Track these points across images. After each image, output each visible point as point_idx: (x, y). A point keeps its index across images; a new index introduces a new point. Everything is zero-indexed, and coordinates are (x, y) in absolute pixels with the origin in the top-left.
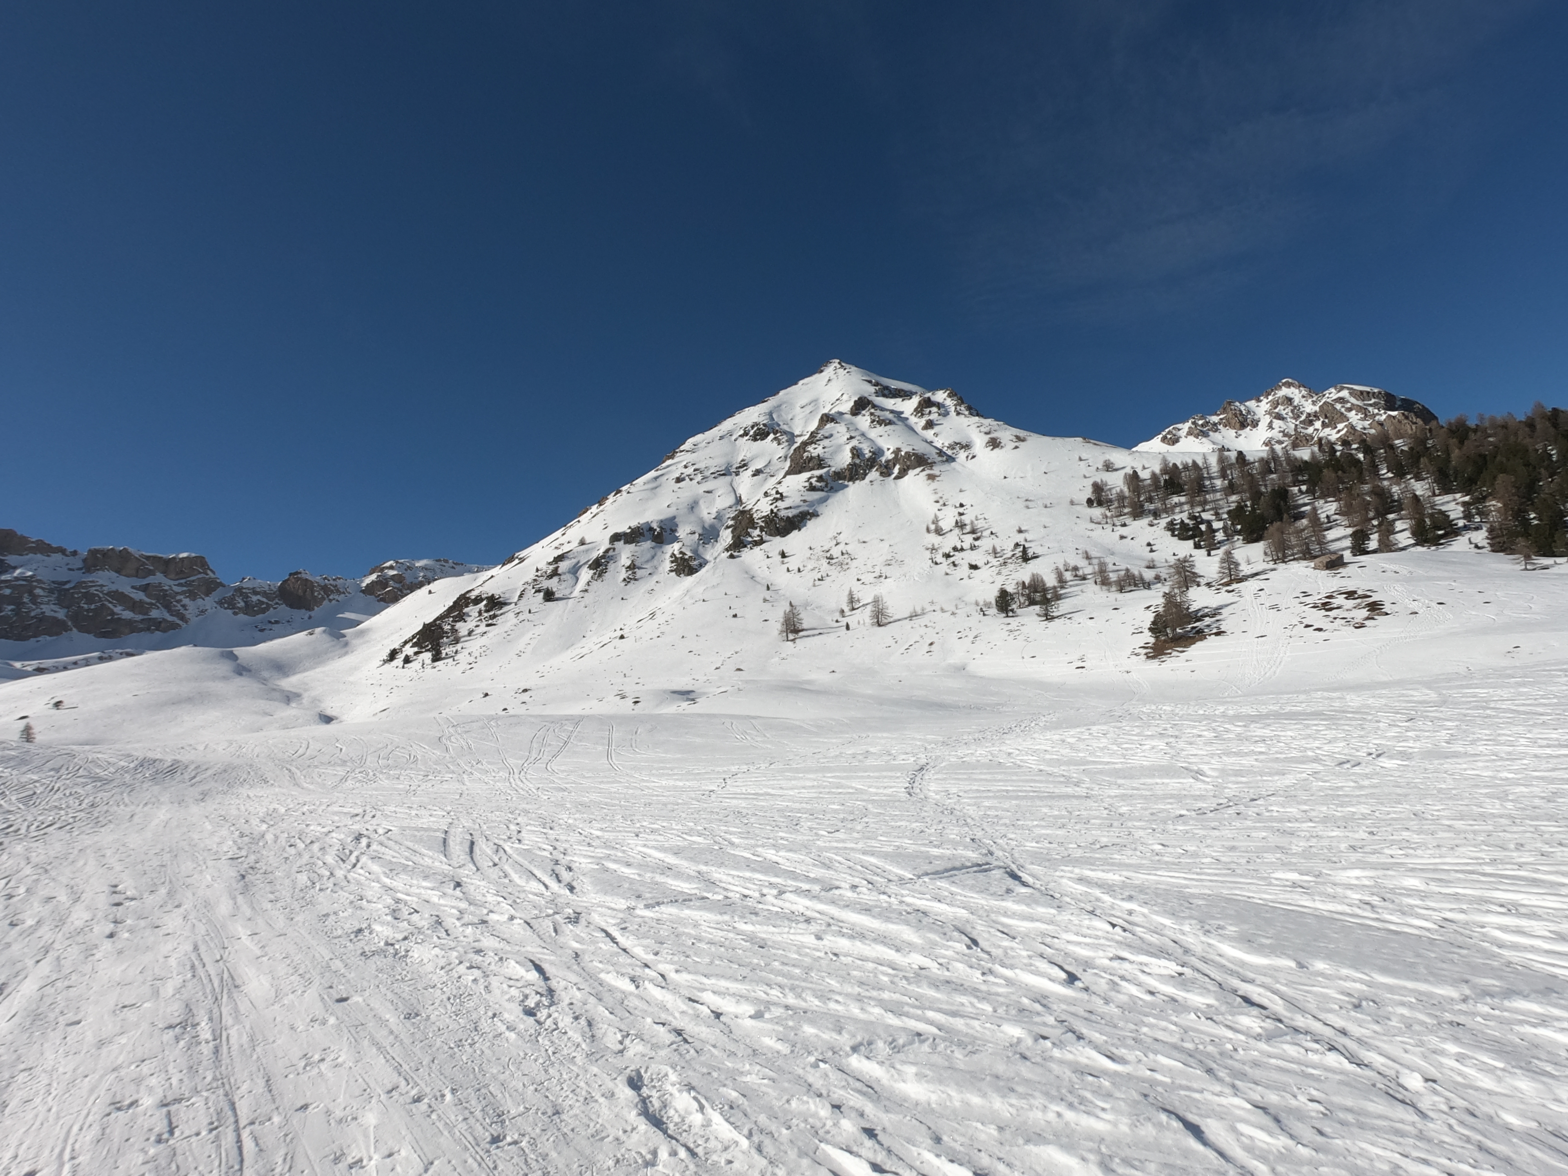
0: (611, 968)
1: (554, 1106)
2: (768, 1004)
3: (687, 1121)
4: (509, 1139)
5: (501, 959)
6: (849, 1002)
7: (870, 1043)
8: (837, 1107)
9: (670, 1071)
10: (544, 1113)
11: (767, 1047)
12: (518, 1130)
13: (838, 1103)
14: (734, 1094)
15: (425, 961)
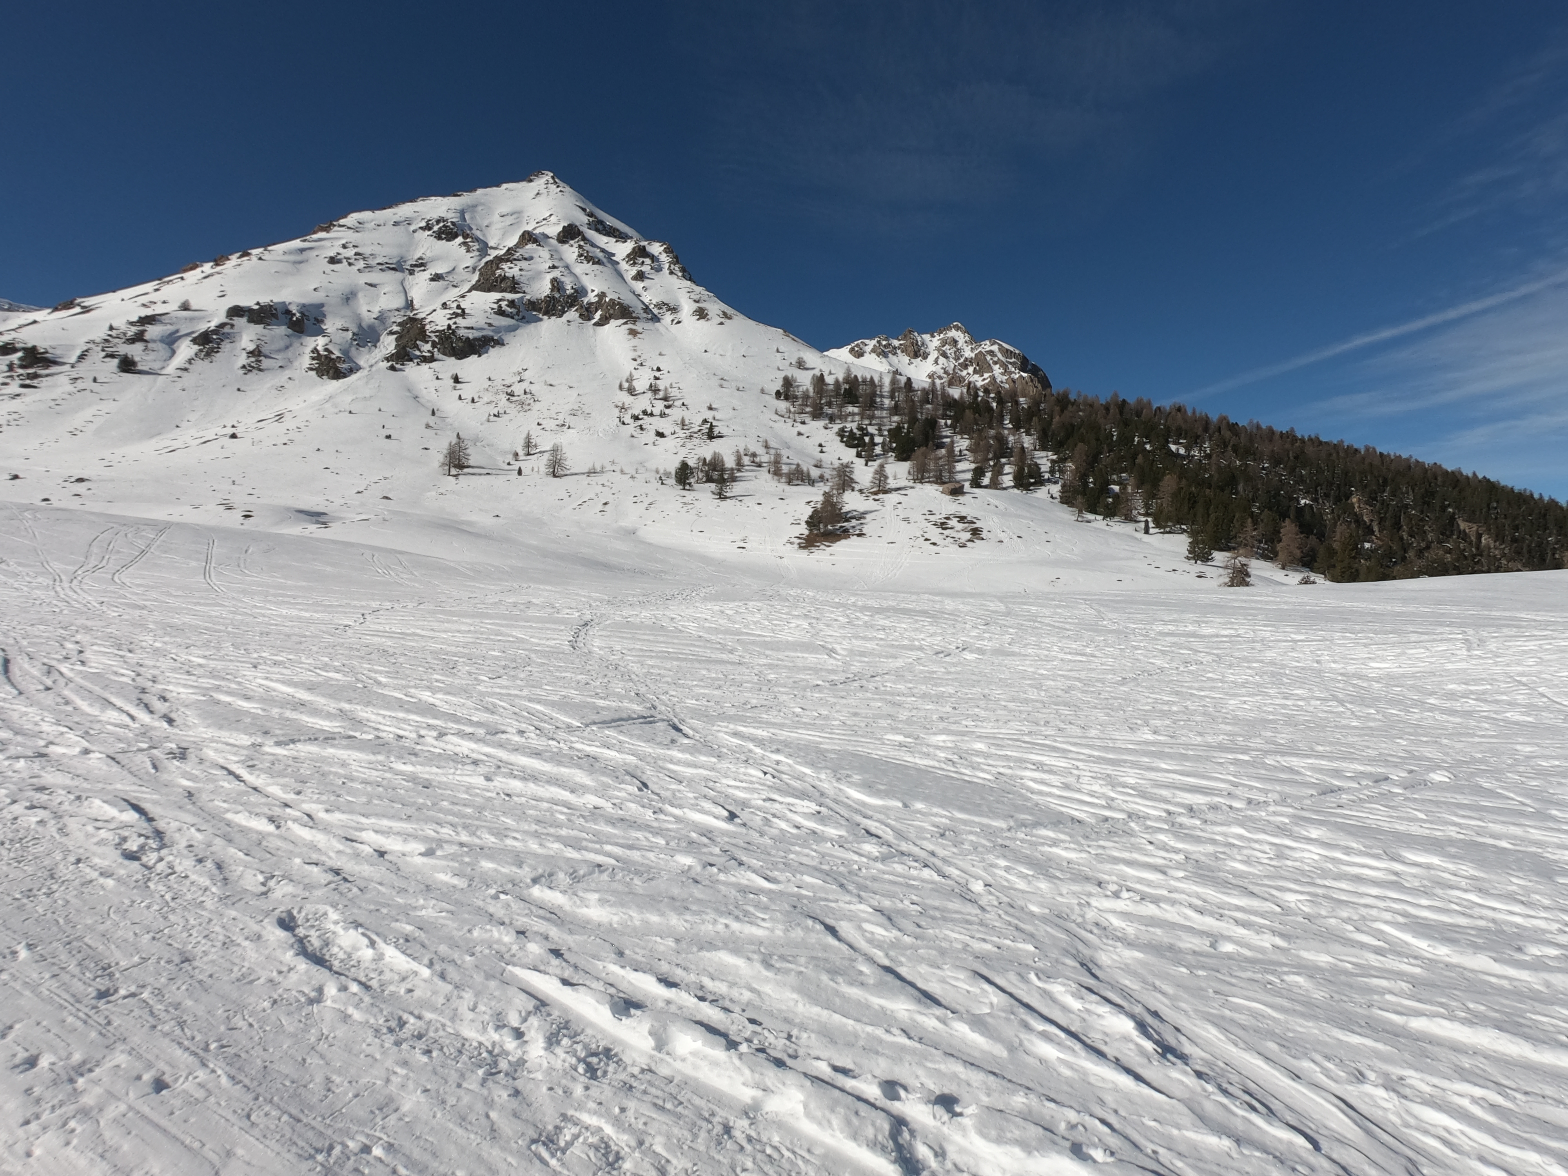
0: (240, 808)
1: (181, 953)
2: (440, 843)
3: (354, 957)
4: (122, 992)
5: (79, 798)
6: (527, 838)
7: (551, 875)
8: (521, 933)
9: (330, 911)
10: (169, 962)
11: (441, 882)
12: (135, 981)
13: (522, 929)
14: (409, 928)
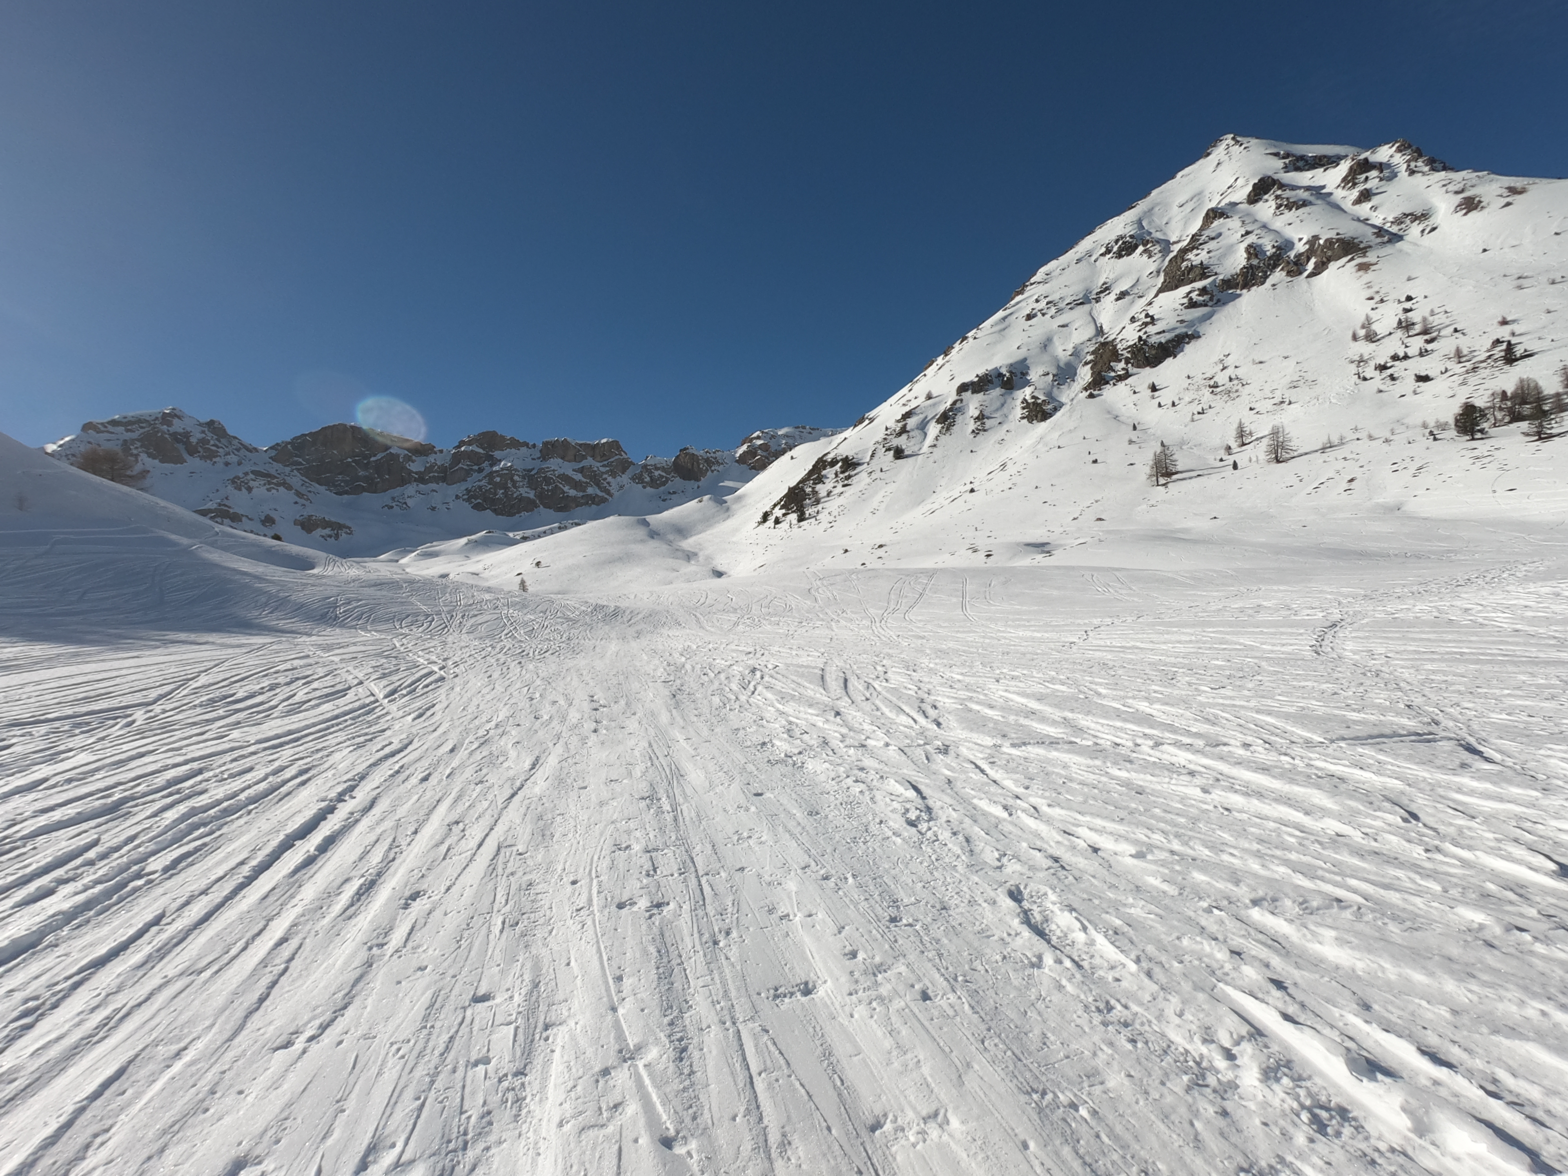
0: (983, 796)
1: (941, 902)
2: (1151, 847)
3: (1069, 937)
5: (882, 777)
6: (1246, 857)
7: (1274, 900)
8: (1236, 953)
9: (1050, 892)
10: (933, 907)
11: (1151, 885)
12: (912, 915)
13: (1237, 950)
14: (1118, 922)
15: (819, 772)
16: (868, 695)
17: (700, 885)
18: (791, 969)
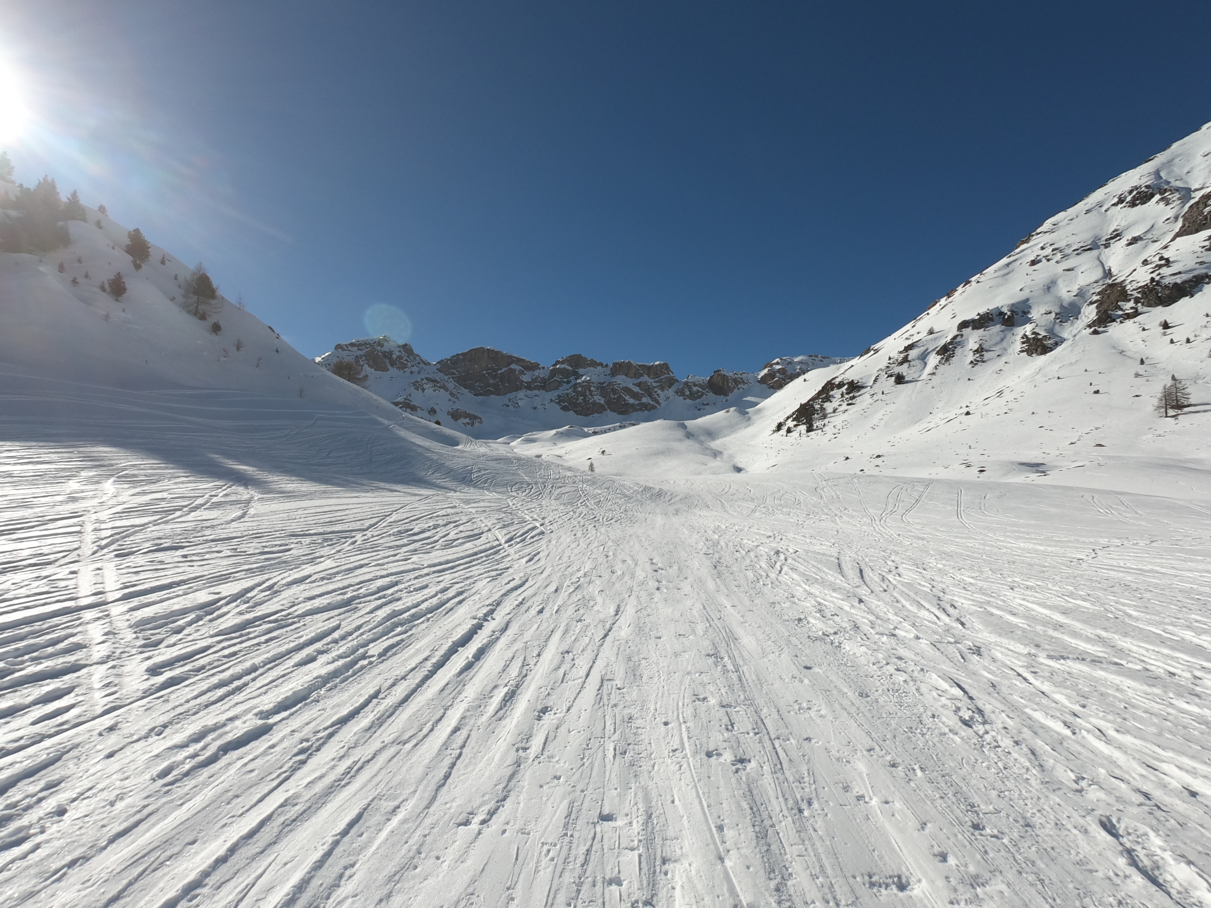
0: (1036, 707)
1: (1023, 817)
3: (1194, 894)
4: (988, 831)
5: (922, 670)
9: (1152, 834)
10: (1016, 821)
12: (995, 826)
15: (858, 655)
16: (885, 587)
17: (774, 748)
18: (881, 857)
